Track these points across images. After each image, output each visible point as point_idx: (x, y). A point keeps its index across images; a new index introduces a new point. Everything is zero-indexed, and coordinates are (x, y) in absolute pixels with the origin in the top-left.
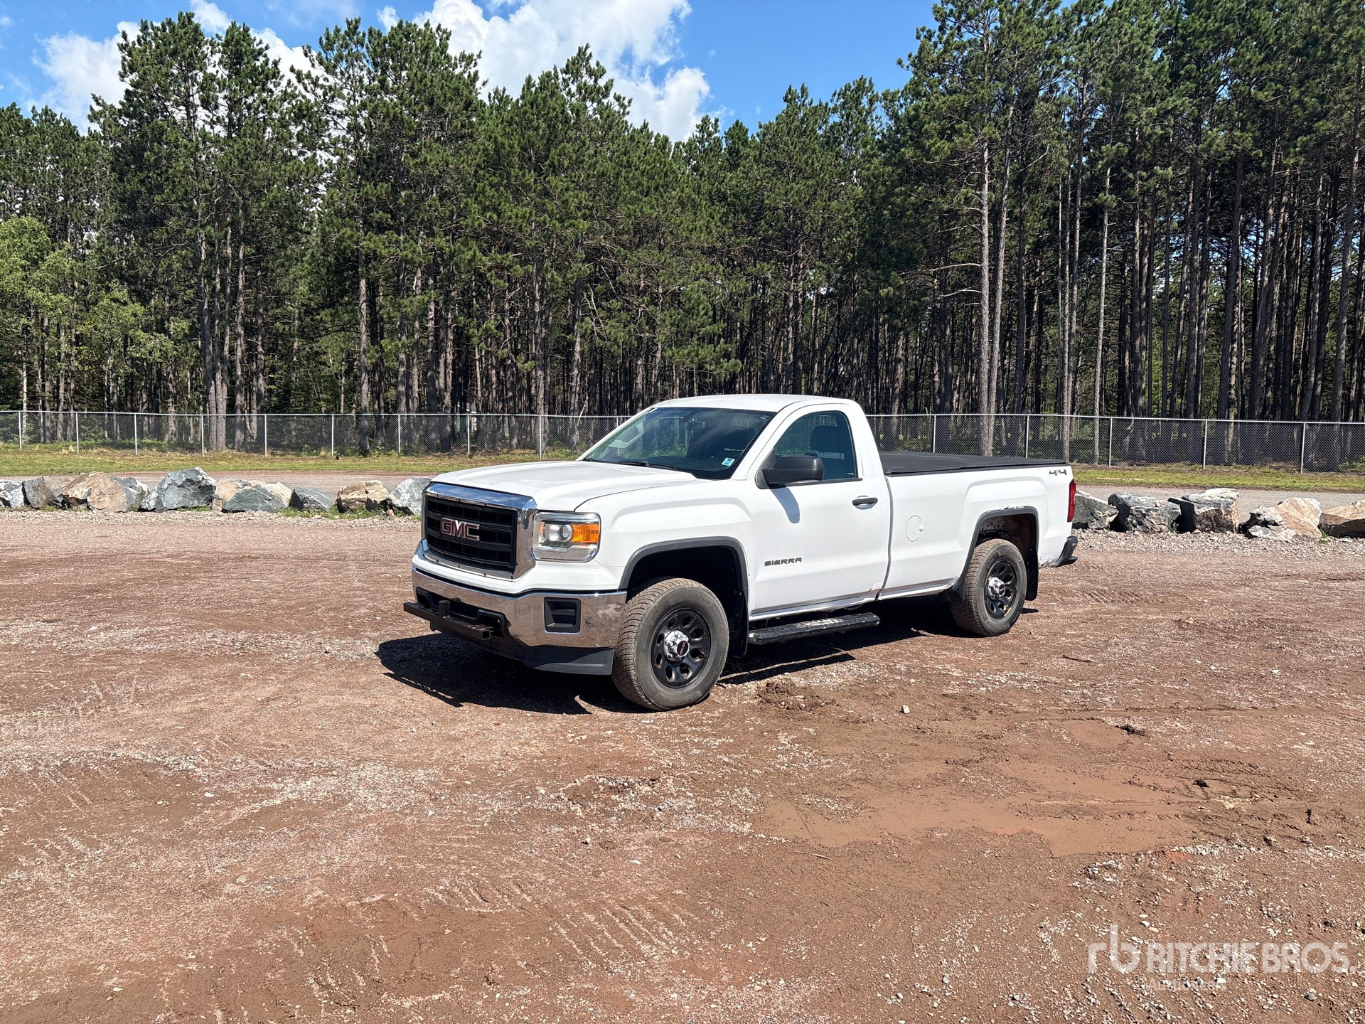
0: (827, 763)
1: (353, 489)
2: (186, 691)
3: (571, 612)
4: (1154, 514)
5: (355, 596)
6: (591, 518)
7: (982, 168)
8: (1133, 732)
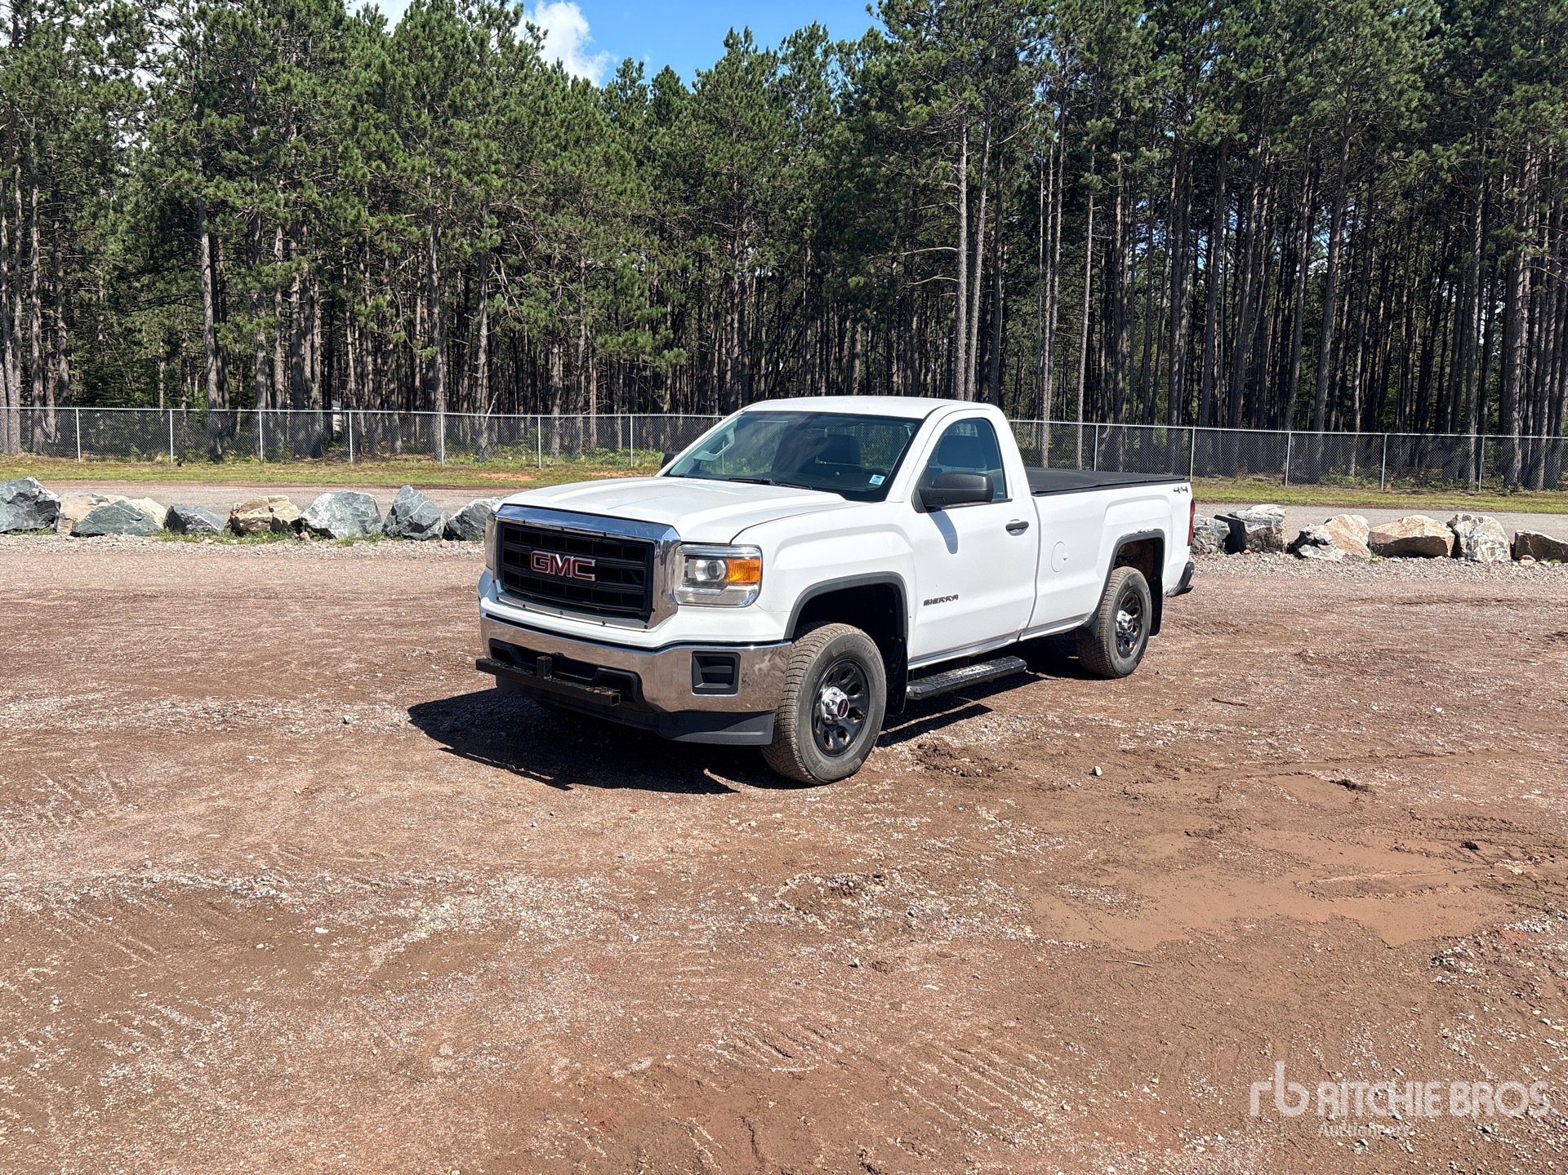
0: (1059, 843)
1: (253, 506)
2: (187, 784)
3: (727, 669)
4: (1204, 533)
5: (326, 646)
6: (746, 553)
7: (960, 139)
8: (1354, 787)
